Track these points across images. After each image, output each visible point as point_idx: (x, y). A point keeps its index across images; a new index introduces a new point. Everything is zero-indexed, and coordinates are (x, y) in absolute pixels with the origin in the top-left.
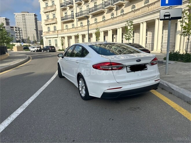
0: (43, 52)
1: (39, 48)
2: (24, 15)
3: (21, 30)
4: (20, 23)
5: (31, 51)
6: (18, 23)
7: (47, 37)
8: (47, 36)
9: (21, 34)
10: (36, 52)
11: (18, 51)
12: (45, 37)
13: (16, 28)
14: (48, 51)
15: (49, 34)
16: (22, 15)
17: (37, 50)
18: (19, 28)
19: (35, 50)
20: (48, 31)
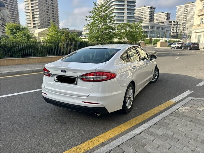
0: (184, 49)
1: (180, 45)
2: (187, 6)
3: (179, 24)
4: (180, 16)
5: (171, 48)
6: (178, 16)
7: (197, 31)
8: (197, 29)
9: (178, 28)
10: (177, 49)
11: (161, 47)
12: (195, 31)
13: (174, 22)
14: (189, 48)
15: (200, 27)
16: (185, 6)
17: (178, 46)
18: (177, 22)
19: (176, 47)
20: (201, 23)
